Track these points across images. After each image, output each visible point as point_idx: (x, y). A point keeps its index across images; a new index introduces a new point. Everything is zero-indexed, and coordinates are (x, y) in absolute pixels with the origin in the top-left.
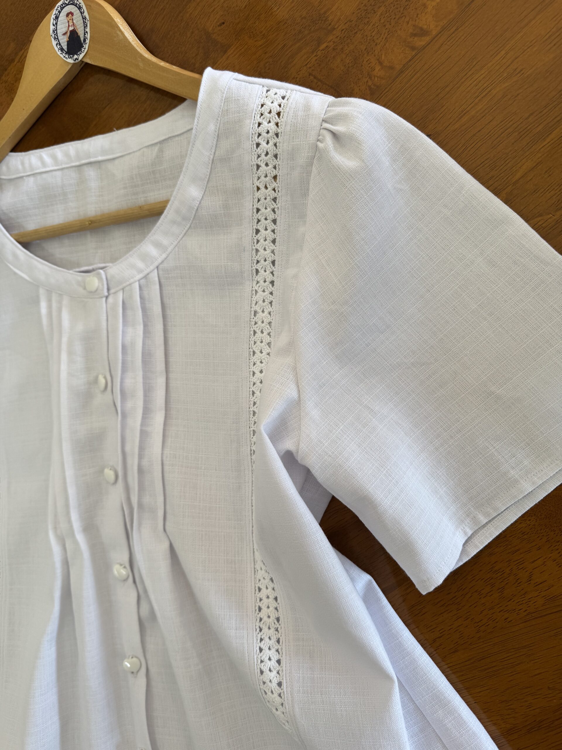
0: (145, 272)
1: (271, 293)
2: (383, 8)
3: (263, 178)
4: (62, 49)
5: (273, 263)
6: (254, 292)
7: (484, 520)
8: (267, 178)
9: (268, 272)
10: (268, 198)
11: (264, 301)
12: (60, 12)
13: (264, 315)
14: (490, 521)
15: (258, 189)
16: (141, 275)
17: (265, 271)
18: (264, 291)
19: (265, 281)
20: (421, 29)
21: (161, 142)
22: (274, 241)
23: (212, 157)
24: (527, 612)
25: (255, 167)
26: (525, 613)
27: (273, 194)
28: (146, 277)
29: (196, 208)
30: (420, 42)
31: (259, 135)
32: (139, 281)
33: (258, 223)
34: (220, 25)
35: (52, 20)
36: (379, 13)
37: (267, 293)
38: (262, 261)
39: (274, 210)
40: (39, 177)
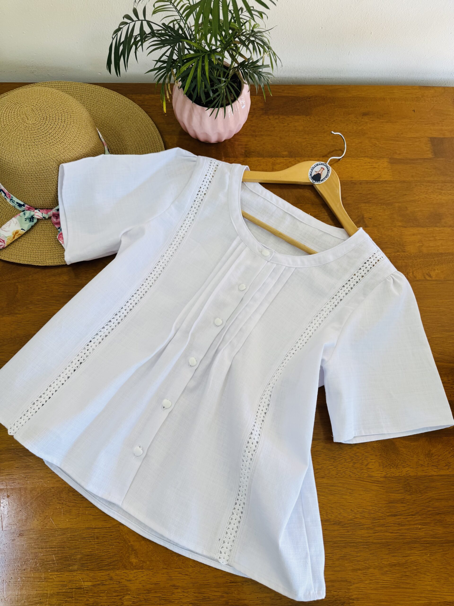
0: (291, 266)
1: (333, 309)
2: (422, 260)
3: (359, 273)
4: (311, 175)
5: (341, 300)
6: (327, 303)
7: (364, 434)
8: (360, 275)
9: (337, 301)
10: (356, 280)
11: (328, 309)
12: (320, 164)
13: (325, 313)
14: (365, 436)
15: (355, 275)
16: (289, 266)
17: (336, 300)
18: (331, 306)
19: (333, 303)
20: (430, 275)
21: (325, 233)
22: (346, 294)
23: (346, 253)
24: (359, 476)
25: (359, 268)
26: (358, 477)
27: (358, 281)
28: (289, 267)
29: (327, 262)
30: (428, 278)
31: (368, 261)
32: (286, 266)
33: (346, 284)
34: (369, 218)
35: (315, 164)
36: (421, 260)
37: (332, 307)
38: (338, 296)
39: (354, 285)
40: (266, 201)
